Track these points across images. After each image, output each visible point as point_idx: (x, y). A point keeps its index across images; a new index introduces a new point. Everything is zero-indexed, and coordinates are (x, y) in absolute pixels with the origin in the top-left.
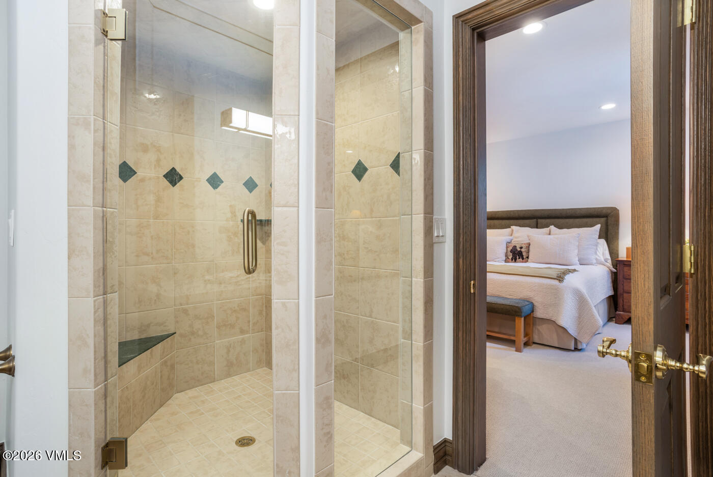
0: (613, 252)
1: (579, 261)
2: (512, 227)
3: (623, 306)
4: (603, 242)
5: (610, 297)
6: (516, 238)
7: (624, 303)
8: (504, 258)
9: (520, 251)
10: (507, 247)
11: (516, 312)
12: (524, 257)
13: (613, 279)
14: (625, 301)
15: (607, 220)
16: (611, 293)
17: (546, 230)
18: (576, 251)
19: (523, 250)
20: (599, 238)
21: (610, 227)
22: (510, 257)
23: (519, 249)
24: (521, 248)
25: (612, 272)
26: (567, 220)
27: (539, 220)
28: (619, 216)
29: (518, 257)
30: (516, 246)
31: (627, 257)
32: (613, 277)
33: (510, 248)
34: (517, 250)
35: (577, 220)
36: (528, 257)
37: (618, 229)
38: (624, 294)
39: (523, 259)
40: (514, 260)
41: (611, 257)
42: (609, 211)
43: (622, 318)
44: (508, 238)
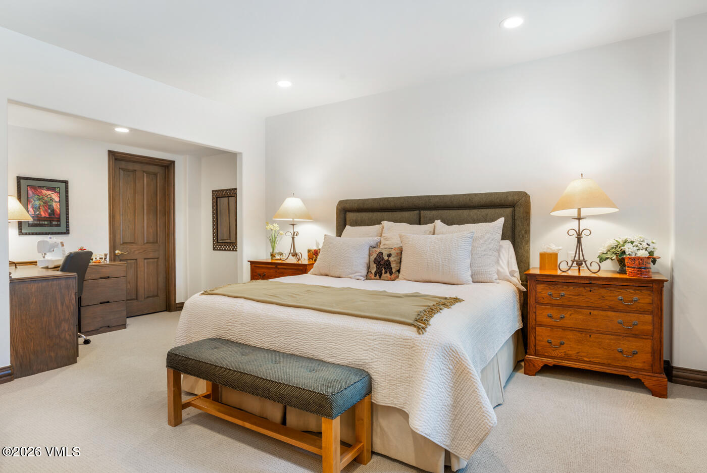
0: (522, 261)
1: (471, 276)
2: (382, 222)
3: (535, 346)
4: (508, 244)
5: (517, 332)
6: (387, 239)
7: (537, 342)
8: (364, 272)
9: (388, 261)
10: (370, 255)
11: (320, 406)
12: (394, 270)
13: (522, 302)
14: (537, 338)
15: (514, 211)
16: (518, 325)
17: (429, 227)
18: (469, 261)
19: (391, 259)
20: (502, 239)
21: (518, 223)
22: (373, 271)
23: (386, 258)
24: (389, 255)
25: (520, 291)
26: (460, 211)
27: (422, 212)
28: (530, 206)
29: (384, 271)
30: (382, 253)
31: (541, 268)
32: (522, 298)
33: (374, 256)
34: (383, 259)
35: (474, 212)
36: (399, 271)
37: (528, 225)
38: (537, 328)
39: (391, 273)
40: (378, 276)
41: (518, 267)
42: (516, 198)
43: (534, 366)
44: (373, 240)
